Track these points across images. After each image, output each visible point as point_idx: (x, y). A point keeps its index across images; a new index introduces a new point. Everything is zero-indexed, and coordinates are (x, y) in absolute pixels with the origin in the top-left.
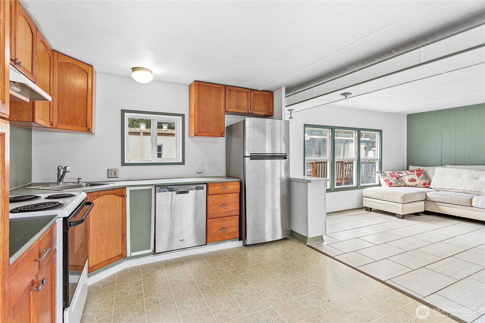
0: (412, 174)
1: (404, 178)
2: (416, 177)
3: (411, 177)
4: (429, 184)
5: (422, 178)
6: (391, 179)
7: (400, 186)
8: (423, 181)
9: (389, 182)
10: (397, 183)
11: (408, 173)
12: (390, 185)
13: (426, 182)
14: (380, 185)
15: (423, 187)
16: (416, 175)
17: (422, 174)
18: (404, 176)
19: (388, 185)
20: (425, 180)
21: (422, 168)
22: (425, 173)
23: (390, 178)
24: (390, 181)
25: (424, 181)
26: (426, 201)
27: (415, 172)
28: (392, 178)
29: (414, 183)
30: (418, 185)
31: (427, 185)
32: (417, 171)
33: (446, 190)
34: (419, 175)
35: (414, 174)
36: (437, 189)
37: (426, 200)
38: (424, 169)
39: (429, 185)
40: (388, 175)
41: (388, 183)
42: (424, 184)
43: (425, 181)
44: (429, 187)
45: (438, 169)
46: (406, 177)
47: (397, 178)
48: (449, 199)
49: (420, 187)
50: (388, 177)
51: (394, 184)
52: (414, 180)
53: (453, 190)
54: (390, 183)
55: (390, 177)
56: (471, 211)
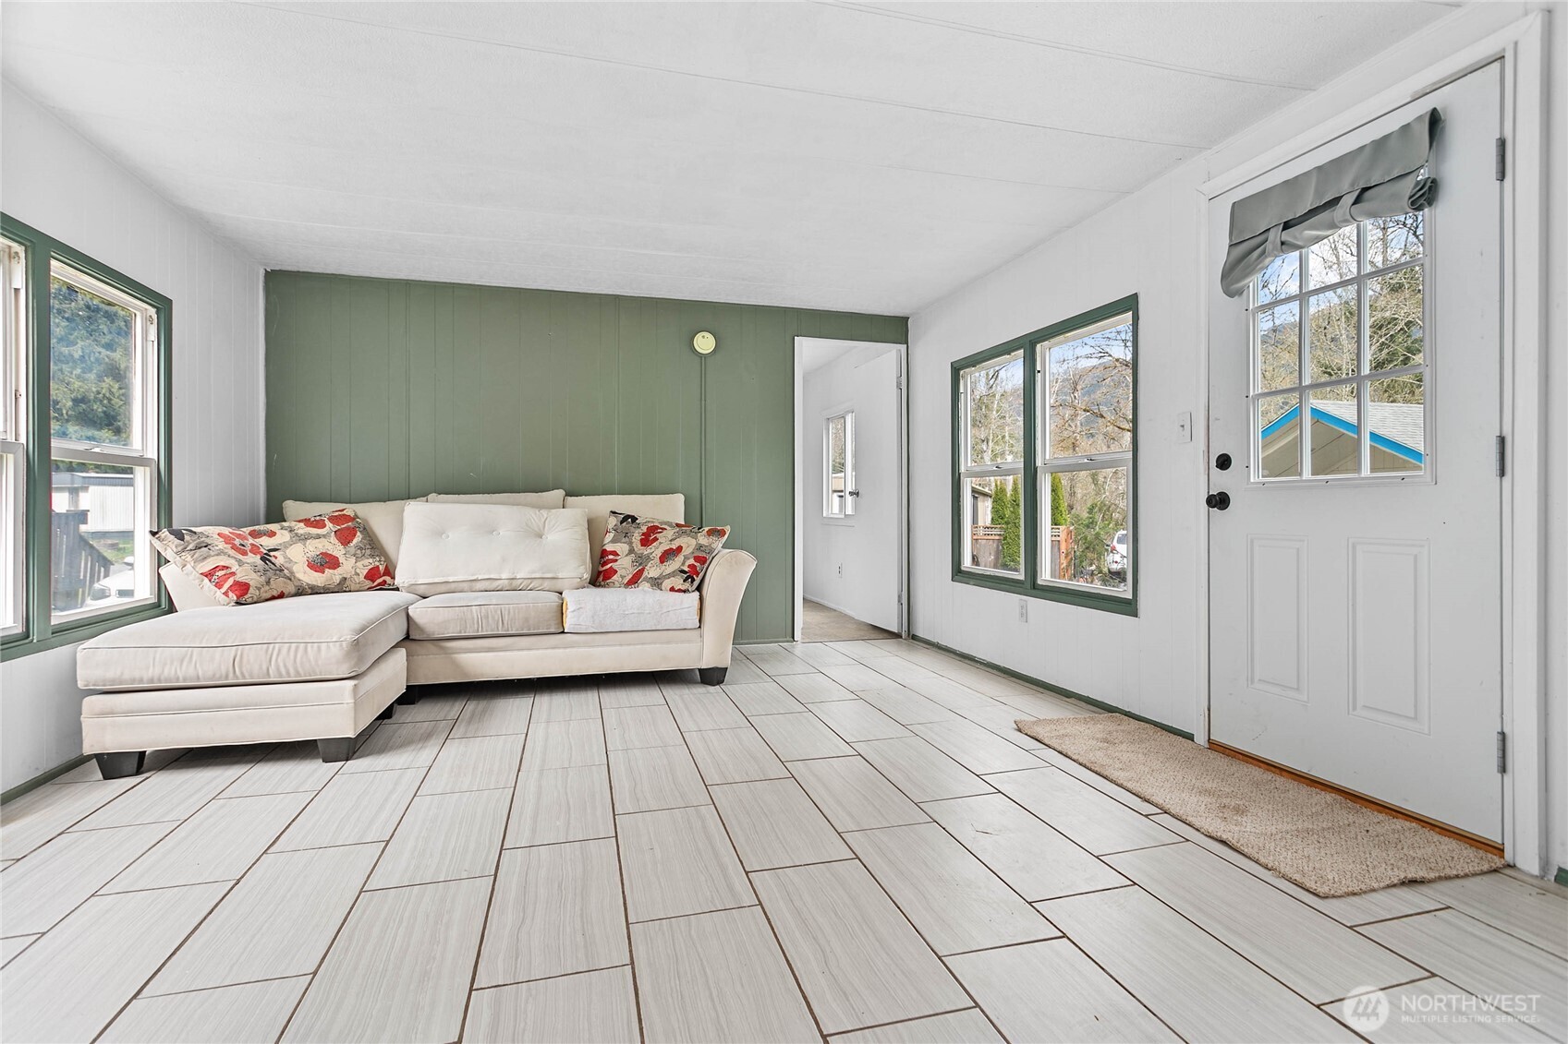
0: (318, 537)
1: (285, 557)
2: (336, 549)
3: (315, 548)
4: (389, 572)
5: (361, 549)
6: (241, 563)
7: (281, 596)
8: (366, 562)
9: (230, 582)
10: (268, 583)
11: (300, 532)
12: (242, 595)
13: (377, 564)
14: (163, 605)
15: (369, 589)
16: (333, 539)
17: (358, 534)
18: (286, 547)
19: (230, 594)
20: (372, 556)
21: (350, 510)
22: (365, 529)
23: (233, 561)
24: (233, 574)
25: (366, 564)
27: (329, 524)
28: (240, 557)
29: (332, 576)
30: (348, 583)
31: (381, 578)
32: (333, 519)
33: (453, 586)
34: (345, 538)
35: (324, 536)
36: (422, 590)
37: (411, 637)
38: (359, 514)
39: (387, 579)
40: (221, 545)
41: (226, 586)
42: (372, 575)
43: (371, 561)
44: (386, 587)
45: (414, 511)
46: (296, 552)
47: (263, 559)
48: (493, 617)
49: (358, 587)
50: (221, 553)
51: (259, 589)
52: (326, 562)
53: (479, 586)
54: (237, 583)
55: (232, 552)
56: (559, 648)
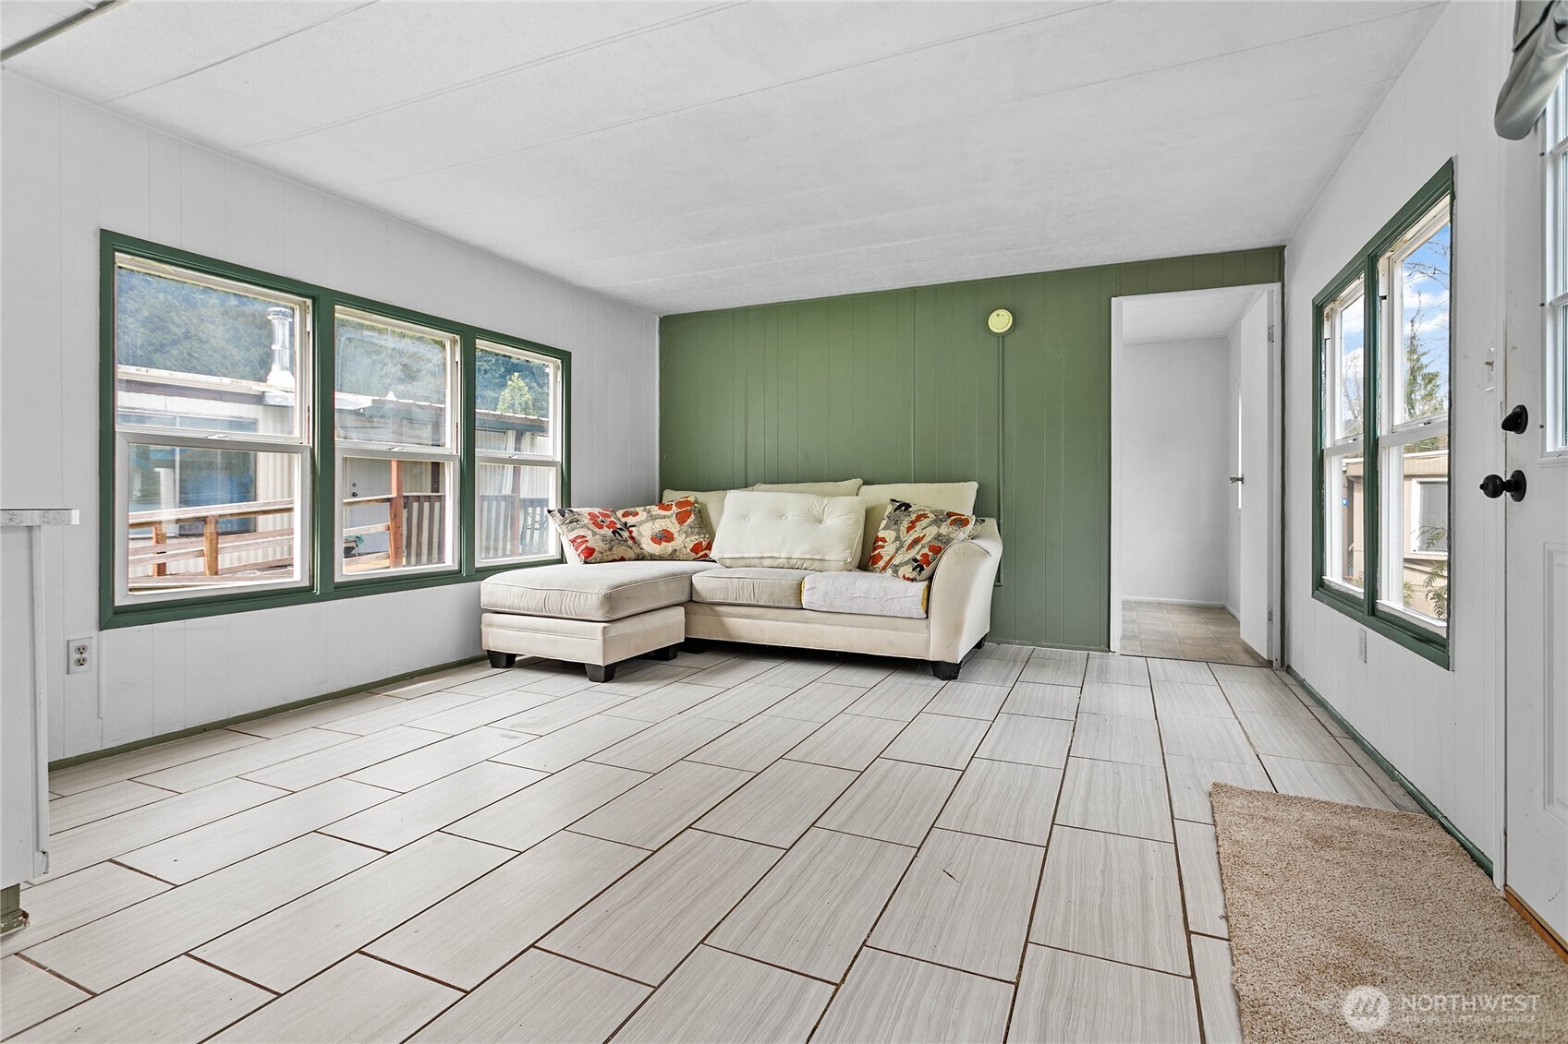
0: (664, 517)
1: (639, 532)
2: (672, 525)
3: (659, 525)
4: (709, 547)
5: (691, 528)
6: (594, 534)
7: (622, 559)
8: (693, 538)
9: (583, 547)
10: (610, 549)
11: (654, 513)
12: (588, 557)
13: (701, 540)
14: (562, 560)
15: (694, 560)
16: (674, 520)
17: (692, 515)
18: (641, 525)
19: (582, 555)
20: (699, 534)
21: (692, 496)
22: (700, 512)
23: (590, 533)
24: (587, 541)
25: (695, 539)
26: (692, 606)
27: (674, 508)
28: (596, 530)
29: (667, 547)
30: (677, 553)
31: (701, 552)
32: (679, 504)
33: (748, 561)
34: (681, 519)
35: (668, 517)
36: (728, 562)
37: (692, 602)
38: (700, 500)
39: (707, 552)
40: (586, 520)
41: (580, 549)
42: (696, 549)
43: (697, 537)
44: (708, 559)
45: (732, 496)
46: (645, 527)
47: (614, 532)
48: (747, 589)
49: (685, 557)
50: (585, 526)
51: (602, 553)
52: (665, 536)
53: (767, 562)
54: (587, 548)
55: (592, 526)
56: (799, 622)
